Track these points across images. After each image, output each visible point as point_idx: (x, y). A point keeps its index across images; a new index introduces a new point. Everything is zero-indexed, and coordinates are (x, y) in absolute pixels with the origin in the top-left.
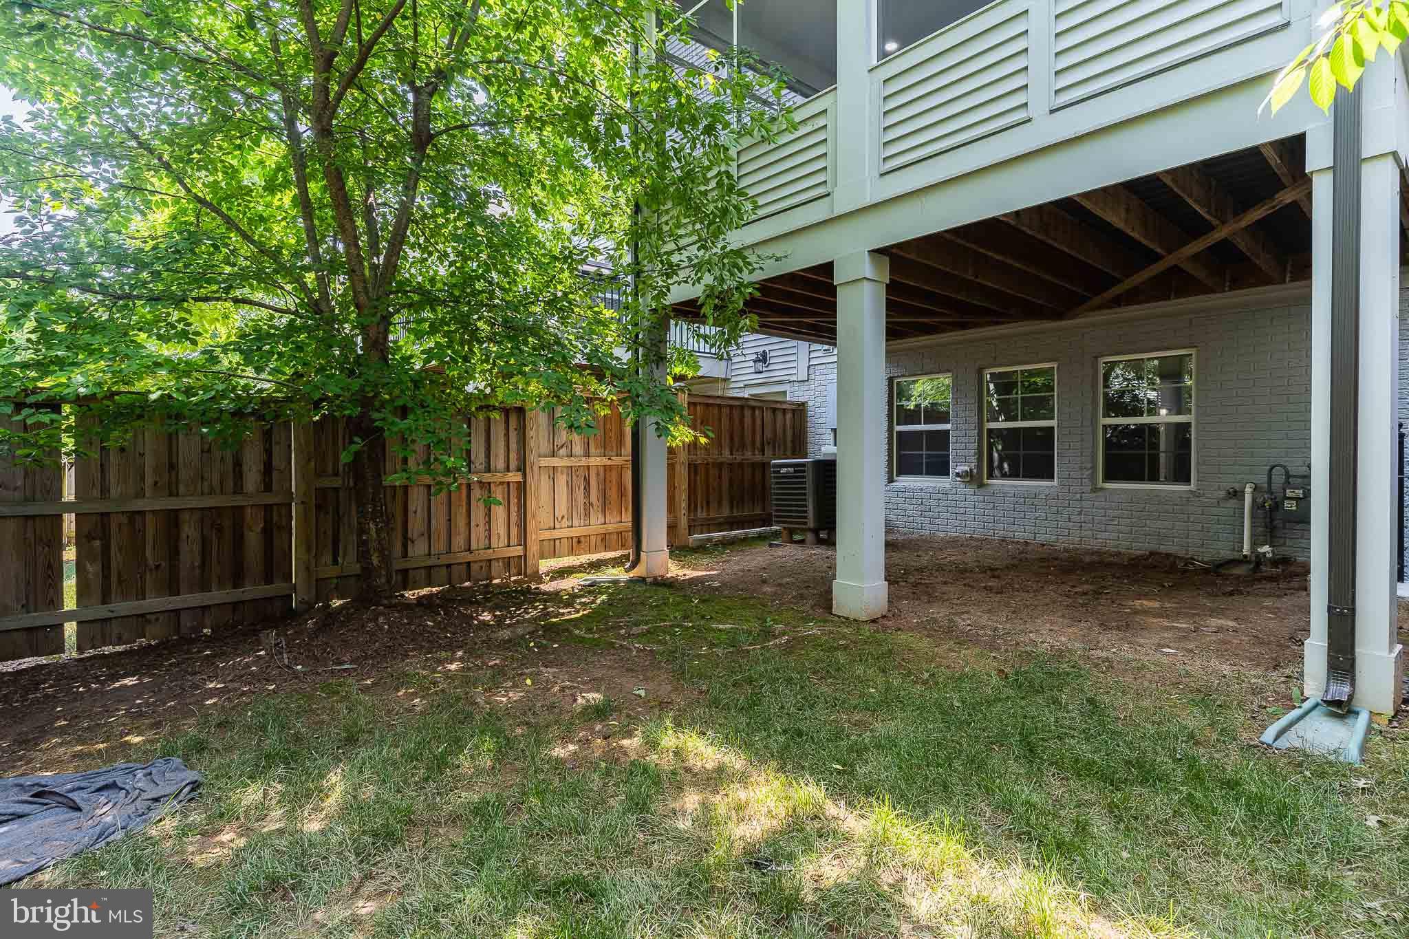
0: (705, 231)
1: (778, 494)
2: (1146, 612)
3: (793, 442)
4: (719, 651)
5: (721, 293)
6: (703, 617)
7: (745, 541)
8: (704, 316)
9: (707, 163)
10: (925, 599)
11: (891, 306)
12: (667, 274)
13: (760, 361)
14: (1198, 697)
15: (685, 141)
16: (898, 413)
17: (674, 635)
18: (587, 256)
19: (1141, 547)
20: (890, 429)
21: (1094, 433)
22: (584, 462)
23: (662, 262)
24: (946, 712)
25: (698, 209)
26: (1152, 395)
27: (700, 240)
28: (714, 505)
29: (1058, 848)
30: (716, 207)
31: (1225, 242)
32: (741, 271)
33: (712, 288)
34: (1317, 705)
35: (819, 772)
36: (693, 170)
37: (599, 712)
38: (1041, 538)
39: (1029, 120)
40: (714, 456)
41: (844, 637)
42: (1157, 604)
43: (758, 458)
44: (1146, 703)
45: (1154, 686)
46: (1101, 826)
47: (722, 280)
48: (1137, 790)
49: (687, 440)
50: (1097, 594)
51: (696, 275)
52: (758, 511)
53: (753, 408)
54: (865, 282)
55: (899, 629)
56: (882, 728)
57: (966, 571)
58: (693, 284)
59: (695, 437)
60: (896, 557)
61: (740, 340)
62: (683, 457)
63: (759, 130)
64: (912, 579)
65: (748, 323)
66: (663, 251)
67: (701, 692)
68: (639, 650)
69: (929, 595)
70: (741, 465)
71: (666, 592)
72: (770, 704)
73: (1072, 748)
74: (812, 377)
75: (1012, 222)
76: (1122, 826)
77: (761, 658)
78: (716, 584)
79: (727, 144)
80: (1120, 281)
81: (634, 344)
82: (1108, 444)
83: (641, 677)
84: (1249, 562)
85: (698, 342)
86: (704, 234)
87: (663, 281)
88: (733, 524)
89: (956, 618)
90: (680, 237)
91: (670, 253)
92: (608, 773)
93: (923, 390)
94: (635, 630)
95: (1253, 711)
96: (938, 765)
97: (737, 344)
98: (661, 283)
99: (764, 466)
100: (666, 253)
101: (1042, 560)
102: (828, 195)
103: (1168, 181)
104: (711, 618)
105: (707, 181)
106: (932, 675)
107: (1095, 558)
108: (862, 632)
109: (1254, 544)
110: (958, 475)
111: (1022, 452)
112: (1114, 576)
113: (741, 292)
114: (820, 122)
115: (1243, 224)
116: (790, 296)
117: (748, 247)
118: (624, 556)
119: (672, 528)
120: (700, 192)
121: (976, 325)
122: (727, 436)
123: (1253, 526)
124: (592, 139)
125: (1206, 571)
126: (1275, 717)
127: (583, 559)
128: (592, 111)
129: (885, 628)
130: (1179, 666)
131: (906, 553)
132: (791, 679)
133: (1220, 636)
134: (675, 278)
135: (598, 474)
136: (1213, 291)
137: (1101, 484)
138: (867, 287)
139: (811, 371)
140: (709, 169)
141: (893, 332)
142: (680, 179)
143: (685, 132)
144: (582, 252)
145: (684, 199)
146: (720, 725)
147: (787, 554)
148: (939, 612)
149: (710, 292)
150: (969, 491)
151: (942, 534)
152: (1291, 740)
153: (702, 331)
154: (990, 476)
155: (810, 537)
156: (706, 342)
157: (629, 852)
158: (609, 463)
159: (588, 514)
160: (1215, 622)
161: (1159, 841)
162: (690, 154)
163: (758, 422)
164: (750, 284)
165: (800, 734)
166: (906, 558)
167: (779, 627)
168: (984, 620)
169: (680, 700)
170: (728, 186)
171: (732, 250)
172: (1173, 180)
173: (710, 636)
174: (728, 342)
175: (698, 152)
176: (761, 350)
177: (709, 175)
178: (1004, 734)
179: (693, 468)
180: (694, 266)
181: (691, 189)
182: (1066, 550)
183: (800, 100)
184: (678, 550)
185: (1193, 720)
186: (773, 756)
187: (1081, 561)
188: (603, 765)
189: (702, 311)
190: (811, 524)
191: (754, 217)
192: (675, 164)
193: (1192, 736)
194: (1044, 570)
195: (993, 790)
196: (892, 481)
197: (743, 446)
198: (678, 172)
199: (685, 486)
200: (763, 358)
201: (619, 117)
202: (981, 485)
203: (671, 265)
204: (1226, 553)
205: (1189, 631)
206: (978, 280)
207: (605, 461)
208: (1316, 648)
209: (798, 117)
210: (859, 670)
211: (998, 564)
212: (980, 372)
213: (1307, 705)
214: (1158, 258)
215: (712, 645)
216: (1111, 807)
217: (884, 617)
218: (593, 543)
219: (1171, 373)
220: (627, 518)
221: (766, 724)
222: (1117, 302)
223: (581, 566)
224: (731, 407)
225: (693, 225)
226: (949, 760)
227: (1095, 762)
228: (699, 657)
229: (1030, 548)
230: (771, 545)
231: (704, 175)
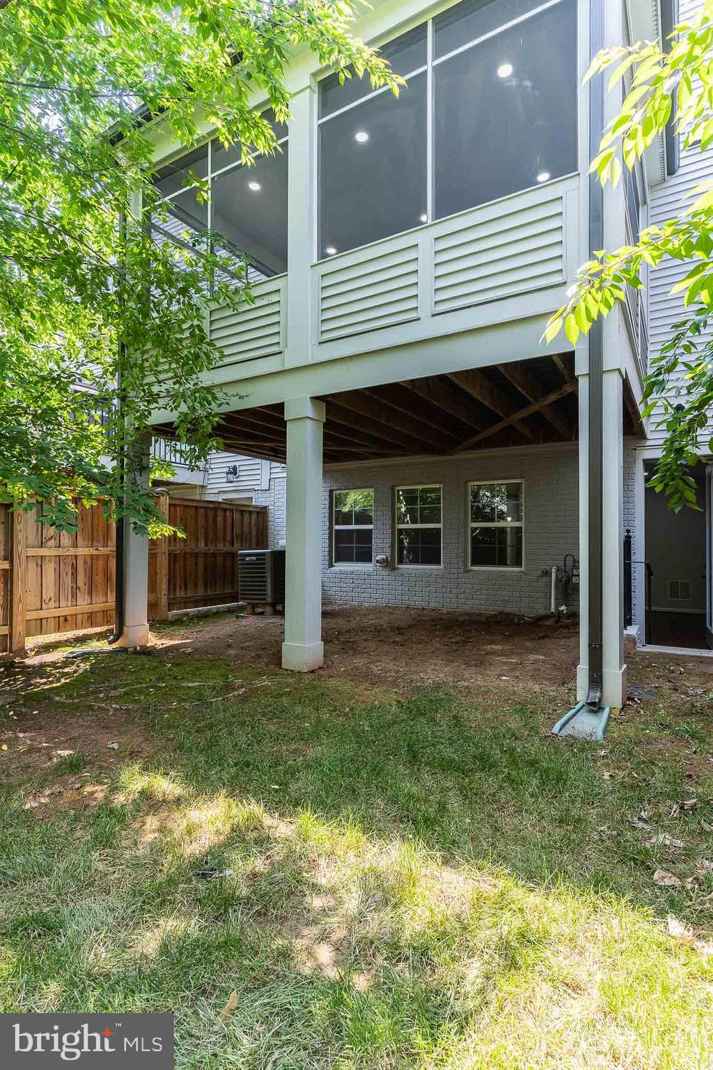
0: (180, 370)
1: (243, 577)
2: (493, 653)
3: (257, 536)
4: (187, 705)
5: (193, 419)
6: (175, 678)
7: (217, 614)
8: (178, 436)
9: (182, 317)
10: (351, 652)
11: (326, 437)
12: (148, 401)
13: (231, 473)
14: (519, 707)
15: (163, 297)
16: (337, 516)
17: (149, 695)
18: (74, 380)
19: (492, 609)
20: (331, 528)
21: (466, 533)
22: (72, 551)
23: (144, 391)
24: (358, 735)
25: (175, 351)
26: (504, 508)
27: (176, 376)
28: (190, 586)
29: (425, 822)
30: (190, 352)
31: (537, 412)
32: (210, 404)
33: (186, 415)
34: (584, 706)
35: (260, 793)
36: (170, 321)
37: (73, 766)
38: (432, 605)
39: (419, 319)
40: (192, 546)
41: (288, 685)
42: (499, 647)
43: (228, 548)
44: (489, 715)
45: (494, 703)
46: (454, 803)
47: (193, 409)
48: (478, 775)
49: (166, 534)
50: (465, 642)
51: (174, 403)
52: (228, 590)
53: (225, 510)
54: (308, 420)
55: (331, 677)
56: (312, 752)
57: (381, 630)
58: (171, 411)
59: (175, 532)
60: (332, 622)
61: (208, 457)
62: (164, 548)
63: (225, 299)
64: (342, 639)
65: (215, 444)
66: (145, 382)
67: (168, 740)
68: (116, 710)
69: (355, 650)
70: (214, 555)
71: (144, 658)
72: (226, 742)
73: (440, 751)
74: (272, 487)
75: (409, 387)
76: (467, 802)
77: (222, 707)
78: (189, 650)
79: (199, 305)
80: (480, 432)
81: (120, 454)
82: (474, 540)
83: (116, 733)
84: (554, 617)
85: (175, 456)
86: (179, 371)
87: (145, 406)
88: (205, 601)
89: (372, 666)
90: (160, 372)
91: (150, 385)
92: (77, 819)
93: (355, 499)
94: (113, 693)
95: (549, 714)
96: (351, 775)
97: (206, 460)
98: (142, 407)
99: (233, 555)
100: (146, 384)
101: (433, 620)
102: (281, 353)
103: (502, 370)
104: (182, 678)
105: (182, 331)
106: (352, 709)
107: (467, 617)
108: (303, 681)
109: (557, 606)
110: (377, 561)
111: (420, 545)
112: (476, 630)
113: (209, 420)
114: (274, 298)
115: (546, 402)
116: (253, 425)
117: (216, 386)
118: (109, 630)
119: (152, 606)
120: (176, 339)
121: (389, 456)
122: (203, 531)
123: (556, 594)
124: (80, 285)
125: (531, 624)
126: (560, 716)
127: (70, 634)
128: (80, 261)
129: (320, 677)
130: (510, 688)
131: (340, 620)
132: (245, 722)
133: (535, 666)
134: (155, 405)
135: (85, 562)
136: (533, 443)
137: (470, 567)
138: (309, 423)
139: (272, 483)
140: (184, 322)
141: (329, 457)
142: (159, 327)
143: (163, 291)
144: (69, 377)
145: (161, 342)
146: (182, 765)
147: (250, 623)
148: (359, 661)
149: (184, 418)
150: (385, 572)
151: (366, 604)
152: (568, 730)
153: (178, 448)
154: (401, 561)
155: (268, 609)
156: (181, 456)
157: (91, 884)
158: (95, 552)
159: (74, 596)
160: (533, 657)
161: (488, 808)
162: (167, 309)
163: (229, 521)
164: (217, 414)
165: (247, 764)
166: (341, 623)
167: (239, 682)
168: (391, 667)
169: (148, 748)
170: (198, 337)
171: (202, 387)
172: (506, 370)
173: (179, 693)
174: (198, 458)
175: (174, 308)
176: (232, 464)
177: (184, 326)
178: (398, 747)
179: (173, 557)
180: (171, 396)
181: (168, 336)
182: (448, 613)
183: (264, 278)
184: (157, 623)
185: (514, 723)
186: (224, 784)
187: (457, 620)
188: (72, 812)
189: (177, 432)
190: (269, 600)
191: (221, 363)
192: (155, 315)
193: (513, 734)
194: (434, 628)
195: (386, 789)
196: (332, 566)
197: (216, 539)
198: (157, 321)
199: (165, 571)
200: (234, 471)
201: (105, 270)
202: (394, 569)
203: (151, 394)
204: (542, 612)
205: (517, 664)
206: (389, 424)
207: (93, 551)
208: (583, 669)
209: (255, 292)
210: (299, 709)
211: (403, 625)
212: (393, 488)
213: (578, 707)
214: (500, 419)
215: (181, 700)
216: (461, 789)
217: (320, 668)
218: (79, 622)
219: (513, 494)
220: (112, 598)
221: (221, 761)
222: (478, 446)
223: (67, 641)
224: (206, 508)
225: (170, 364)
226: (358, 771)
227: (454, 759)
228: (168, 710)
229: (425, 612)
230: (237, 617)
231: (180, 326)
